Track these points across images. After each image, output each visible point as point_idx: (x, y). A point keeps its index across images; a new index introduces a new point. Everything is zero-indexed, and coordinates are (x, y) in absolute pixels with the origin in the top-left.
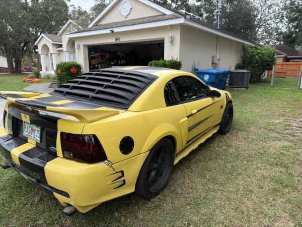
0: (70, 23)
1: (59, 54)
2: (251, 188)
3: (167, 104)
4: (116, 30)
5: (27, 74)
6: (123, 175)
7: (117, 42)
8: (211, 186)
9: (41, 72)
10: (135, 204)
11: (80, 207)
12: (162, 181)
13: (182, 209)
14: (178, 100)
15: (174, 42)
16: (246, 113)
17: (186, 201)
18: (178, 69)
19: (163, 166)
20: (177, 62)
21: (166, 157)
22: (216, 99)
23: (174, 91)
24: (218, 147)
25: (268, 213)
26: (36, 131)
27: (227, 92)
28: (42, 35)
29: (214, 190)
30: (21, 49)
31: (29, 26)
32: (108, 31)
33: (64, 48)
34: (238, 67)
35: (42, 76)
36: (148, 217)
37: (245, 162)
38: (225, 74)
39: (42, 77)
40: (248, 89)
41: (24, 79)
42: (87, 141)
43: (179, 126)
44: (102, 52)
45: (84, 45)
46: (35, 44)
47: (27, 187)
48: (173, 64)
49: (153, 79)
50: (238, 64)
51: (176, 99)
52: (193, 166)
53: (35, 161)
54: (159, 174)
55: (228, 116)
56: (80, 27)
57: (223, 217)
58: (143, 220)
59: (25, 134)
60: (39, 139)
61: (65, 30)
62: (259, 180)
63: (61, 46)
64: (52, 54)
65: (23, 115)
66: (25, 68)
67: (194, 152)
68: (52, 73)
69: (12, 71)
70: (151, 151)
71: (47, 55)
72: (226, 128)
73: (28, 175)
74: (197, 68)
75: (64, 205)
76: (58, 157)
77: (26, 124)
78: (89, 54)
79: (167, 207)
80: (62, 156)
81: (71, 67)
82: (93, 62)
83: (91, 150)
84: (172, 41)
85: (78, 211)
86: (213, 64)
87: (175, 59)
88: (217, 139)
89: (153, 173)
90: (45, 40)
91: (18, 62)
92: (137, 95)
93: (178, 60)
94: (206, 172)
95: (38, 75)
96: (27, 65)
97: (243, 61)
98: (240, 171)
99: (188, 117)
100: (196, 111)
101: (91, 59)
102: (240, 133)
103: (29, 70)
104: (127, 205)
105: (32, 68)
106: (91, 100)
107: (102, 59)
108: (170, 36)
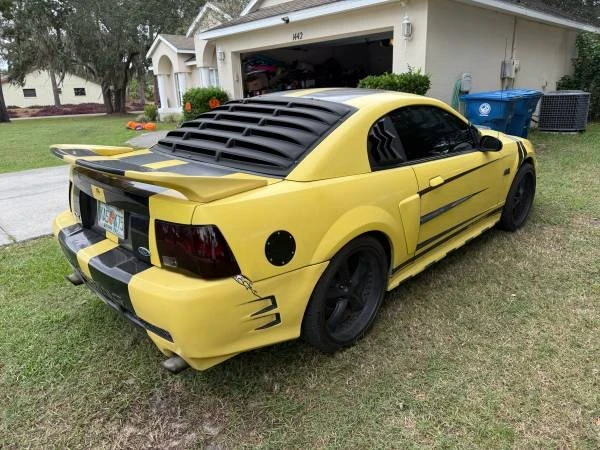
0: (209, 9)
1: (190, 74)
2: (553, 345)
3: (372, 166)
4: (294, 17)
5: (137, 115)
6: (274, 305)
7: (298, 42)
8: (465, 336)
9: (160, 111)
10: (303, 361)
11: (193, 359)
12: (360, 320)
13: (396, 377)
14: (399, 156)
15: (416, 33)
16: (570, 186)
17: (407, 361)
18: (422, 92)
19: (365, 292)
20: (420, 77)
21: (370, 274)
22: (494, 155)
23: (391, 138)
24: (493, 258)
25: (583, 398)
26: (118, 218)
27: (522, 140)
28: (160, 37)
29: (469, 345)
30: (124, 67)
31: (136, 21)
32: (278, 21)
33: (199, 61)
34: (564, 84)
35: (162, 118)
36: (326, 387)
37: (549, 291)
38: (529, 101)
39: (162, 120)
40: (586, 134)
41: (128, 125)
42: (203, 239)
43: (399, 213)
44: (270, 65)
45: (234, 53)
46: (147, 56)
47: (115, 319)
48: (410, 82)
49: (344, 114)
50: (563, 79)
51: (394, 155)
52: (433, 295)
53: (115, 273)
54: (354, 306)
55: (521, 191)
56: (226, 16)
57: (479, 399)
58: (315, 391)
59: (101, 223)
60: (122, 233)
61: (199, 25)
62: (575, 329)
63: (192, 57)
64: (176, 74)
65: (94, 188)
66: (134, 104)
67: (435, 267)
68: (178, 110)
69: (110, 109)
70: (333, 260)
71: (169, 76)
72: (516, 218)
73: (108, 298)
74: (465, 89)
75: (166, 354)
76: (152, 265)
77: (103, 206)
78: (244, 70)
79: (367, 370)
80: (160, 265)
81: (209, 99)
82: (251, 86)
83: (214, 257)
84: (410, 32)
85: (189, 366)
86: (503, 79)
87: (416, 72)
88: (495, 241)
89: (341, 305)
90: (164, 48)
91: (120, 93)
92: (309, 147)
93: (423, 74)
94: (458, 308)
95: (153, 116)
96: (138, 97)
97: (577, 70)
98: (535, 309)
99: (421, 193)
100: (442, 181)
101: (247, 80)
102: (548, 230)
103: (140, 107)
104: (289, 361)
105: (146, 102)
106: (218, 160)
107: (269, 79)
108: (406, 22)
